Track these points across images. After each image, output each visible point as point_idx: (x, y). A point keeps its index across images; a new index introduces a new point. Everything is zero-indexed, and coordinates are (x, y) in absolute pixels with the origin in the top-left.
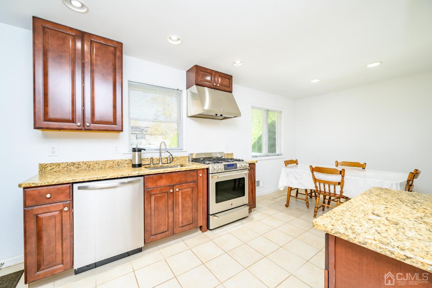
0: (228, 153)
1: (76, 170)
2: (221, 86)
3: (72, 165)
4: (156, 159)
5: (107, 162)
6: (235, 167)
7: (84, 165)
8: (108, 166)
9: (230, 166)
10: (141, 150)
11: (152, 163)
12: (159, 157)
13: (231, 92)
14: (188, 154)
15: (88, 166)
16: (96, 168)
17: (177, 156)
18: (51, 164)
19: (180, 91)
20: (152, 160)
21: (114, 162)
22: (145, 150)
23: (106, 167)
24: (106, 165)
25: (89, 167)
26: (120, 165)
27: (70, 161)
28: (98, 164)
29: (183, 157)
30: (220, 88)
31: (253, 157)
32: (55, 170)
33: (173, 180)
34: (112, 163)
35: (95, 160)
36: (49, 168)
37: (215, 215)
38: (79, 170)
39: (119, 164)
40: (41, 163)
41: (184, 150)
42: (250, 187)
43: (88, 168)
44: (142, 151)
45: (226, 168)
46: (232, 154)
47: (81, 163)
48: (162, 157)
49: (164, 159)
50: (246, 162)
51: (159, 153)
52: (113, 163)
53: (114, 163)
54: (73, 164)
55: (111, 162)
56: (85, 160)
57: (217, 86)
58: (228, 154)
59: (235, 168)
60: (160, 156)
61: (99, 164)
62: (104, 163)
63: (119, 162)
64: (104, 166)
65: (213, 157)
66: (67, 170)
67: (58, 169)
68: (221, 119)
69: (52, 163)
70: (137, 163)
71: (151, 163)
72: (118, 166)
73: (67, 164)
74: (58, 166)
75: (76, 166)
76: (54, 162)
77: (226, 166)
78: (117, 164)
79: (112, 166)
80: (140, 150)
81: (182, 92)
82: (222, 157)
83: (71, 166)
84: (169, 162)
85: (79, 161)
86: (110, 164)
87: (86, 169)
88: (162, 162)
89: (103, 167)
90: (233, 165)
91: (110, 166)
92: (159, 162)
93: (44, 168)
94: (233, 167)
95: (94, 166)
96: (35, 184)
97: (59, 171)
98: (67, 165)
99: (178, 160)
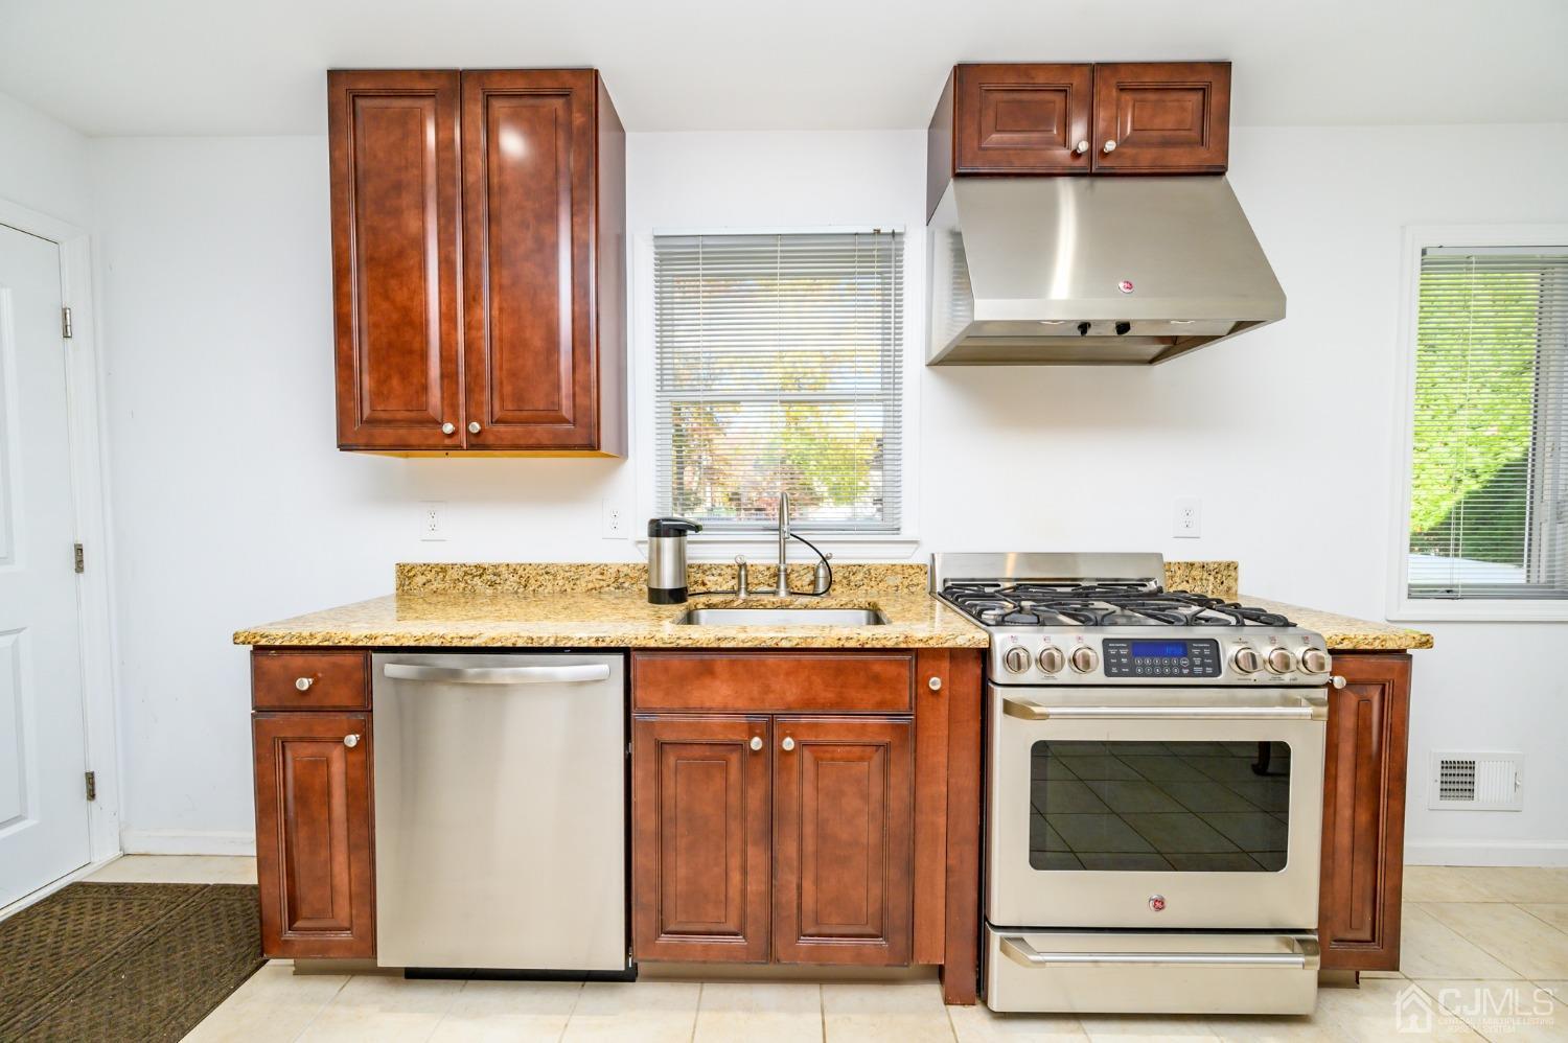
0: (1197, 558)
1: (490, 591)
2: (1130, 151)
3: (478, 573)
4: (768, 569)
5: (580, 569)
6: (1197, 661)
7: (511, 576)
8: (582, 585)
9: (1162, 655)
10: (684, 531)
11: (743, 586)
12: (778, 562)
13: (1219, 172)
14: (929, 557)
15: (523, 582)
16: (546, 591)
17: (870, 562)
18: (424, 568)
19: (889, 239)
20: (743, 573)
21: (602, 574)
22: (697, 528)
23: (578, 589)
24: (578, 582)
25: (526, 586)
26: (626, 585)
27: (472, 560)
28: (551, 577)
29: (898, 569)
30: (1125, 164)
31: (1417, 592)
32: (434, 587)
33: (767, 690)
34: (595, 575)
35: (544, 561)
36: (420, 580)
37: (1026, 936)
38: (495, 596)
39: (620, 580)
40: (403, 561)
41: (905, 535)
42: (1345, 813)
43: (521, 590)
44: (689, 532)
45: (1119, 665)
46: (1231, 567)
47: (503, 569)
48: (787, 561)
49: (802, 572)
50: (1305, 639)
51: (778, 545)
52: (600, 577)
53: (604, 578)
54: (481, 570)
55: (594, 572)
56: (513, 561)
57: (1104, 155)
58: (1192, 565)
59: (1198, 670)
60: (782, 557)
61: (555, 576)
62: (572, 574)
63: (622, 575)
64: (572, 583)
65: (1081, 579)
66: (464, 589)
67: (441, 586)
68: (1152, 361)
69: (427, 562)
70: (668, 583)
71: (739, 589)
72: (618, 588)
73: (464, 569)
74: (441, 575)
75: (489, 577)
76: (432, 561)
77: (1122, 652)
78: (613, 580)
79: (598, 586)
80: (679, 531)
81: (902, 243)
82: (1149, 580)
83: (475, 579)
84: (821, 589)
85: (495, 561)
86: (590, 578)
87: (516, 592)
88: (787, 585)
89: (569, 590)
90: (1182, 647)
91: (590, 586)
92: (778, 587)
93: (409, 578)
94: (1185, 662)
95: (539, 583)
96: (267, 636)
97: (444, 592)
98: (466, 573)
99: (873, 583)
